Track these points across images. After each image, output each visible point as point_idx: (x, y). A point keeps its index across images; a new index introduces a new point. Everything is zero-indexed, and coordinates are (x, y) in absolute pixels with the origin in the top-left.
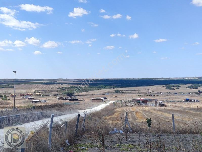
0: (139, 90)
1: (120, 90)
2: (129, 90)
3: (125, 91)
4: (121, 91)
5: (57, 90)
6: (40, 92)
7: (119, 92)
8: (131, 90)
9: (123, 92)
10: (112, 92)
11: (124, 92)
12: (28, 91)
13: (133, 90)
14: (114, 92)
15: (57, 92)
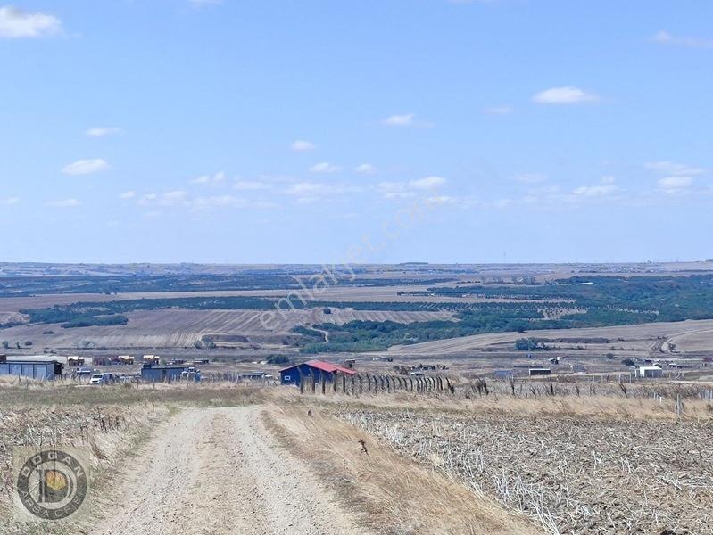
0: (620, 340)
1: (539, 341)
2: (577, 341)
3: (558, 345)
4: (539, 344)
5: (289, 337)
6: (218, 344)
7: (534, 348)
8: (587, 341)
9: (547, 349)
10: (505, 346)
11: (555, 348)
12: (174, 339)
13: (595, 341)
14: (509, 349)
15: (285, 343)
